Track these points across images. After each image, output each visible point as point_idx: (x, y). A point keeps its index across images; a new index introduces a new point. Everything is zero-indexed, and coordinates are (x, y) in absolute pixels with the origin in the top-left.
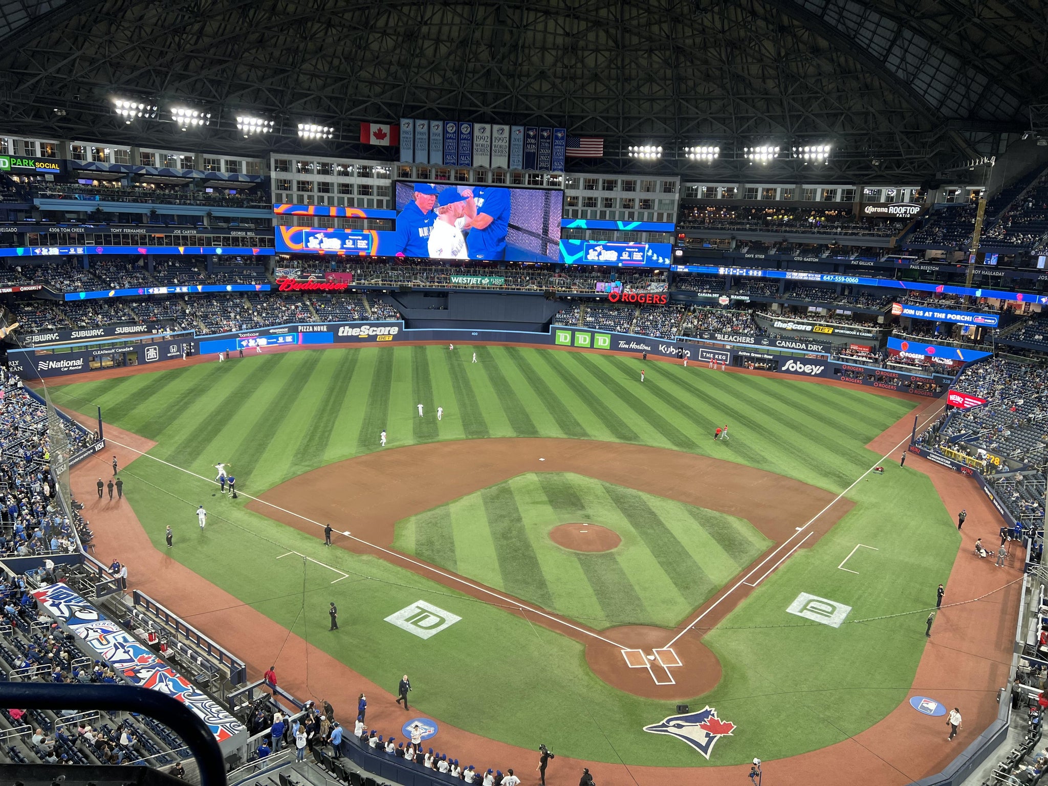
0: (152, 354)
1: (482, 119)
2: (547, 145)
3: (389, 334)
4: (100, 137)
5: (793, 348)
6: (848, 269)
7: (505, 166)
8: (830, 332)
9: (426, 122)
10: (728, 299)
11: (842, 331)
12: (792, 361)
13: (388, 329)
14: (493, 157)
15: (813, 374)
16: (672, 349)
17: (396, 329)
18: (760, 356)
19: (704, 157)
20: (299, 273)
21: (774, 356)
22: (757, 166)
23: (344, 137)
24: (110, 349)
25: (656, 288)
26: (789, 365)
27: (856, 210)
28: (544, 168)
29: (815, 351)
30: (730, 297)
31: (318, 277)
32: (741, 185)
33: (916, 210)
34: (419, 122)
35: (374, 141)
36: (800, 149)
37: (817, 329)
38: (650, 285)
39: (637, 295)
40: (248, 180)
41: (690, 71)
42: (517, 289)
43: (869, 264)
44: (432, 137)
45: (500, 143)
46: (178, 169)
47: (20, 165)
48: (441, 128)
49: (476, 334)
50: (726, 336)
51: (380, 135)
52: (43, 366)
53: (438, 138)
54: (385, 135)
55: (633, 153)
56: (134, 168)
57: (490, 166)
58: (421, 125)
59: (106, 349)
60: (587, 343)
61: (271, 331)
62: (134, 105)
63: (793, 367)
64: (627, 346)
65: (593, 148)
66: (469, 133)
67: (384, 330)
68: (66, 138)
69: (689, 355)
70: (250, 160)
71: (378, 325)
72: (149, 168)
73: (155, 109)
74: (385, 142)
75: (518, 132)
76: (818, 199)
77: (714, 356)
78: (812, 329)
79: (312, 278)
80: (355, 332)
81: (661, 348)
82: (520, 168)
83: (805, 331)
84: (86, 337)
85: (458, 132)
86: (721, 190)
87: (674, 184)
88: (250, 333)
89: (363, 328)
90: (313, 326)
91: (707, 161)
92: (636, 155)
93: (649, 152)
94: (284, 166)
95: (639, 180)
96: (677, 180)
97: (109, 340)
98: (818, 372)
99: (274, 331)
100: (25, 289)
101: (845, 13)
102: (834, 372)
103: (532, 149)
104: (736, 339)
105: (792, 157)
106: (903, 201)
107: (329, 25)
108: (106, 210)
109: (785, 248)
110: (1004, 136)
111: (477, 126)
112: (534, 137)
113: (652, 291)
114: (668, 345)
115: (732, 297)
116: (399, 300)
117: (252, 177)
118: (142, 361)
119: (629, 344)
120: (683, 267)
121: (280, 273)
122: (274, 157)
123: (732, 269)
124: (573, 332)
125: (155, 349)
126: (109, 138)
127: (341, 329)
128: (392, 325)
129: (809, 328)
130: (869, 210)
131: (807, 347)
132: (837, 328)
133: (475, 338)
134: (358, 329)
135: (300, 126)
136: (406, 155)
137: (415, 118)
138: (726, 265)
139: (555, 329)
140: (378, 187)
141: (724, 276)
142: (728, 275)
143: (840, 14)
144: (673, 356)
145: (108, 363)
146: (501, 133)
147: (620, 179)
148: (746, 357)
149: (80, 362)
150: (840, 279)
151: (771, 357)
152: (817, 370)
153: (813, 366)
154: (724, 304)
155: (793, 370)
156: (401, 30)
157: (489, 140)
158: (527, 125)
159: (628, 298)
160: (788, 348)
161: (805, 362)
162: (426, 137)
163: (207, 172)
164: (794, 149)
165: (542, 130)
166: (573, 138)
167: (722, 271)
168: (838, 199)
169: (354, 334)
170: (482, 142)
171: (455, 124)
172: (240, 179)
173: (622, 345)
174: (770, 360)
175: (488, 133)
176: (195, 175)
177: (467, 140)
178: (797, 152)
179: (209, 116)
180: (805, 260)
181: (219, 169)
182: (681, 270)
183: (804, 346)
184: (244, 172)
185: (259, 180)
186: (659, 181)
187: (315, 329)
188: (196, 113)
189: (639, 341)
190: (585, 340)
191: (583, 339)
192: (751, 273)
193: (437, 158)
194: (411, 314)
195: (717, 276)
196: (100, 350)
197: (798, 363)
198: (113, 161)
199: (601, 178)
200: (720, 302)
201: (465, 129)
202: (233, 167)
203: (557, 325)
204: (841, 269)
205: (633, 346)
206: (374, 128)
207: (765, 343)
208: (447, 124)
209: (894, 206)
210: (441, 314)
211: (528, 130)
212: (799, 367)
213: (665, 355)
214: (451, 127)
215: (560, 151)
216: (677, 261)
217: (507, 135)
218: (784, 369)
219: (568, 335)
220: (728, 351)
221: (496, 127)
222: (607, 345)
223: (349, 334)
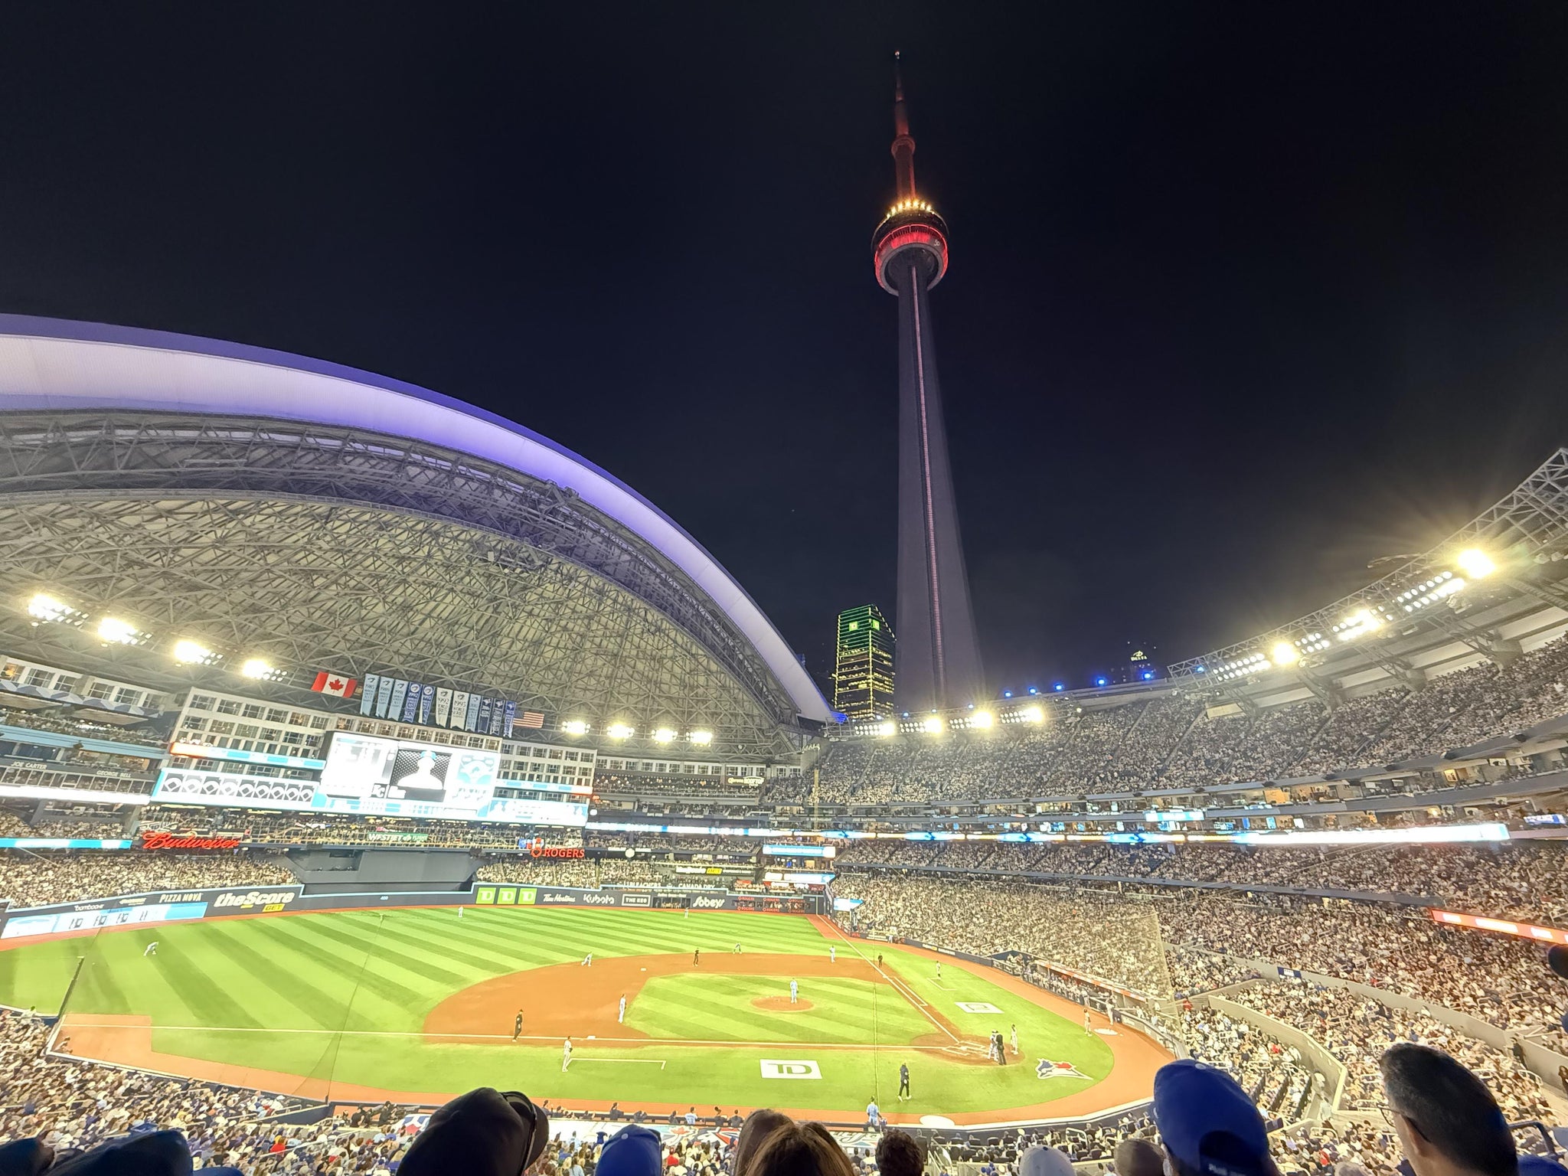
1: (446, 686)
2: (499, 713)
3: (281, 903)
6: (723, 823)
8: (720, 872)
9: (391, 680)
10: (634, 852)
11: (728, 871)
12: (701, 898)
13: (281, 895)
14: (451, 717)
15: (717, 907)
16: (596, 897)
17: (292, 895)
18: (675, 896)
20: (174, 828)
21: (688, 894)
23: (293, 683)
25: (572, 844)
26: (699, 901)
27: (722, 781)
30: (635, 850)
31: (198, 833)
32: (642, 760)
33: (761, 781)
34: (384, 679)
35: (327, 690)
36: (691, 734)
37: (709, 871)
38: (567, 841)
39: (556, 850)
40: (142, 713)
43: (738, 818)
44: (394, 694)
45: (459, 706)
46: (49, 690)
48: (405, 687)
49: (386, 898)
51: (336, 686)
53: (400, 695)
54: (342, 686)
57: (447, 725)
58: (386, 683)
60: (511, 899)
61: (122, 902)
62: (64, 607)
63: (701, 903)
64: (551, 900)
65: (534, 720)
66: (432, 695)
67: (276, 898)
69: (612, 902)
70: (154, 692)
71: (269, 892)
73: (84, 616)
74: (340, 693)
75: (476, 700)
76: (695, 772)
77: (636, 900)
78: (706, 872)
79: (193, 833)
80: (239, 901)
81: (586, 898)
83: (700, 874)
85: (421, 691)
86: (624, 763)
87: (593, 755)
88: (92, 904)
89: (250, 895)
91: (620, 739)
94: (201, 703)
95: (565, 750)
96: (595, 752)
98: (720, 905)
99: (127, 901)
102: (733, 904)
103: (487, 715)
105: (685, 740)
106: (752, 775)
109: (676, 808)
110: (805, 736)
111: (440, 690)
112: (489, 705)
114: (593, 894)
115: (637, 850)
117: (150, 711)
119: (553, 896)
120: (597, 825)
121: (145, 826)
122: (194, 691)
123: (635, 826)
124: (498, 889)
127: (222, 897)
128: (287, 890)
129: (702, 871)
130: (731, 781)
131: (703, 886)
133: (384, 903)
134: (244, 897)
137: (380, 675)
138: (631, 823)
139: (477, 887)
140: (309, 736)
141: (633, 832)
142: (635, 832)
144: (598, 905)
146: (462, 699)
147: (549, 748)
148: (662, 898)
150: (718, 831)
151: (684, 896)
152: (720, 903)
153: (717, 901)
154: (630, 856)
155: (701, 906)
156: (400, 600)
157: (450, 702)
158: (485, 696)
159: (550, 853)
161: (710, 897)
162: (389, 694)
163: (90, 698)
164: (687, 734)
166: (519, 714)
167: (628, 828)
168: (710, 773)
169: (236, 904)
170: (443, 703)
171: (419, 686)
172: (130, 712)
173: (547, 898)
175: (449, 697)
176: (68, 699)
177: (430, 700)
178: (689, 737)
179: (148, 636)
180: (692, 817)
181: (107, 697)
182: (595, 828)
183: (700, 886)
184: (141, 704)
185: (155, 716)
186: (580, 751)
187: (185, 898)
188: (134, 631)
189: (564, 893)
190: (509, 897)
191: (507, 896)
192: (651, 829)
194: (311, 877)
195: (627, 832)
197: (705, 898)
199: (533, 746)
200: (627, 855)
201: (428, 691)
202: (126, 697)
203: (479, 883)
204: (717, 823)
205: (558, 898)
206: (332, 678)
208: (412, 684)
209: (748, 778)
210: (350, 876)
211: (485, 699)
212: (706, 902)
213: (590, 905)
214: (415, 688)
216: (591, 819)
217: (466, 702)
218: (695, 905)
219: (492, 892)
220: (647, 893)
221: (457, 693)
222: (532, 900)
223: (230, 904)
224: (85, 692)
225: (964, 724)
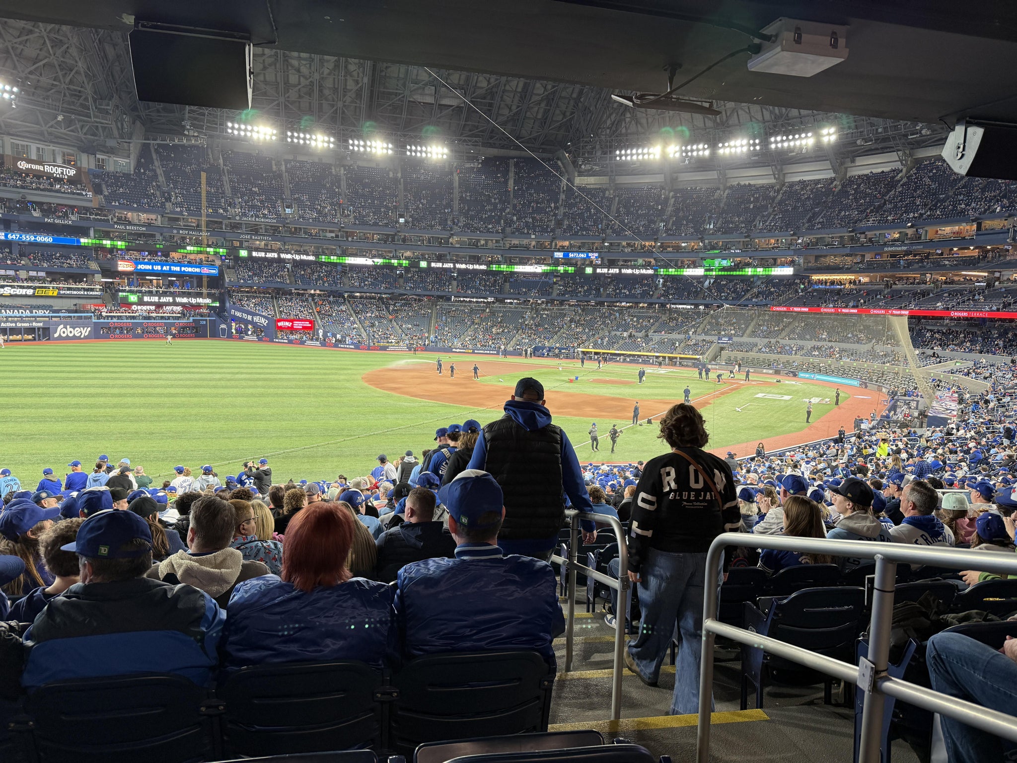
8: (55, 294)
11: (68, 292)
12: (62, 326)
15: (82, 336)
18: (28, 324)
21: (45, 323)
26: (61, 331)
27: (8, 164)
33: (72, 172)
37: (39, 292)
43: (66, 222)
78: (34, 294)
83: (26, 296)
98: (86, 334)
106: (54, 162)
129: (30, 292)
130: (23, 165)
131: (32, 312)
132: (63, 289)
148: (10, 328)
150: (29, 238)
151: (41, 325)
152: (86, 332)
153: (81, 328)
155: (64, 335)
161: (74, 325)
174: (39, 328)
183: (28, 312)
197: (68, 327)
209: (50, 165)
218: (56, 335)
225: (365, 146)
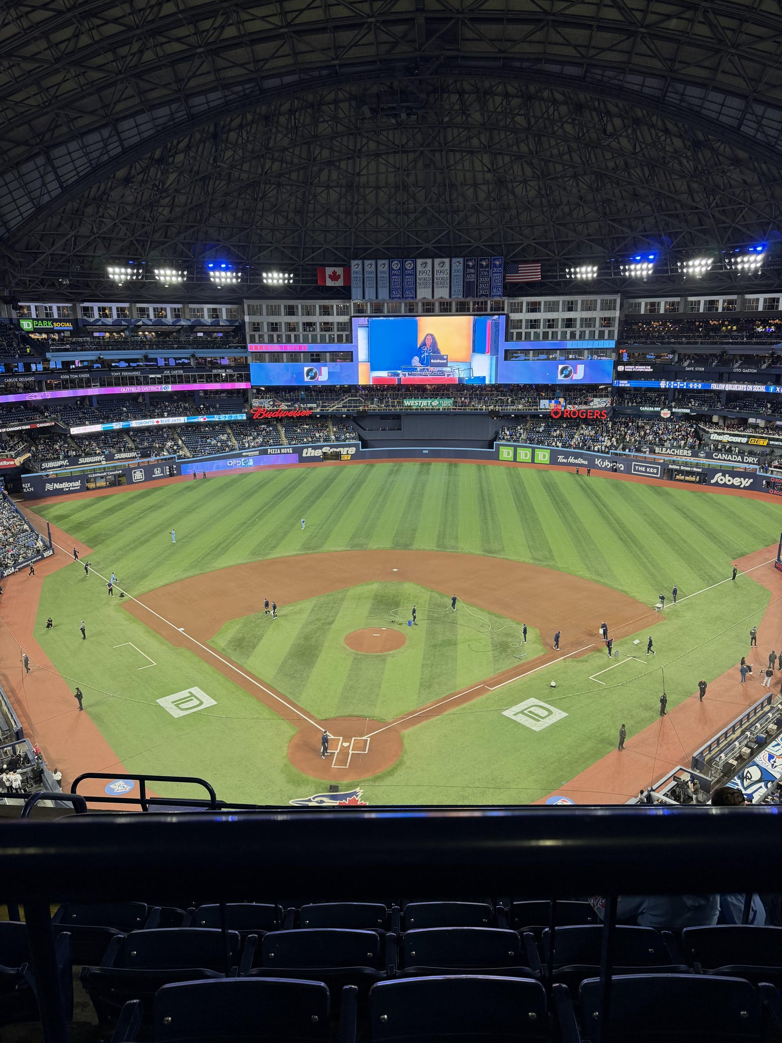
0: (138, 475)
1: (423, 256)
2: (486, 273)
3: (348, 454)
4: (104, 298)
5: (729, 460)
7: (447, 297)
8: (765, 444)
9: (373, 262)
10: (669, 412)
11: (777, 443)
12: (721, 474)
13: (346, 449)
14: (435, 289)
15: (742, 486)
16: (607, 463)
17: (354, 449)
18: (689, 469)
19: (639, 273)
20: (272, 403)
21: (703, 469)
22: (691, 279)
23: (303, 281)
24: (103, 472)
25: (598, 403)
28: (483, 295)
29: (751, 463)
30: (671, 410)
31: (287, 406)
32: (683, 298)
34: (367, 262)
35: (329, 283)
36: (733, 260)
37: (752, 441)
38: (592, 401)
39: (579, 411)
40: (228, 324)
41: (617, 192)
42: (464, 409)
44: (379, 275)
45: (441, 275)
46: (169, 319)
47: (41, 325)
48: (387, 266)
49: (427, 452)
50: (664, 449)
51: (334, 277)
52: (49, 487)
53: (385, 275)
54: (339, 277)
55: (570, 273)
56: (133, 321)
57: (433, 297)
58: (370, 265)
59: (100, 473)
60: (528, 459)
61: (244, 454)
62: (123, 270)
63: (722, 480)
64: (565, 461)
65: (531, 273)
66: (413, 269)
67: (342, 450)
68: (78, 301)
69: (622, 469)
70: (229, 306)
71: (337, 447)
72: (145, 320)
73: (141, 271)
74: (340, 283)
75: (458, 263)
76: (760, 308)
77: (646, 469)
78: (747, 442)
79: (284, 406)
80: (317, 453)
81: (597, 462)
82: (461, 297)
83: (741, 443)
84: (91, 463)
85: (403, 268)
86: (663, 305)
87: (615, 300)
89: (325, 449)
90: (280, 449)
91: (642, 278)
92: (579, 276)
93: (587, 272)
94: (253, 312)
95: (579, 299)
96: (617, 298)
97: (111, 464)
98: (747, 485)
99: (247, 454)
100: (42, 425)
101: (764, 122)
102: (763, 486)
103: (472, 278)
104: (673, 452)
105: (726, 268)
107: (279, 185)
108: (106, 357)
109: (725, 360)
111: (419, 262)
112: (473, 267)
113: (594, 407)
114: (604, 459)
115: (674, 410)
116: (360, 423)
117: (231, 321)
118: (130, 482)
119: (568, 459)
120: (626, 382)
121: (256, 403)
122: (246, 303)
123: (672, 383)
124: (515, 448)
125: (141, 471)
126: (111, 298)
127: (305, 451)
128: (350, 446)
129: (744, 440)
131: (743, 459)
133: (426, 456)
134: (320, 451)
135: (264, 275)
136: (356, 292)
137: (363, 259)
138: (667, 379)
139: (499, 446)
140: (338, 323)
141: (666, 390)
142: (669, 389)
143: (759, 123)
144: (608, 470)
145: (102, 483)
146: (442, 266)
147: (561, 299)
148: (676, 470)
149: (78, 483)
151: (700, 470)
152: (747, 482)
153: (742, 479)
154: (665, 417)
155: (722, 482)
157: (431, 273)
158: (467, 257)
159: (570, 414)
160: (724, 460)
161: (734, 474)
162: (374, 275)
163: (193, 320)
164: (727, 261)
165: (482, 260)
166: (510, 266)
167: (663, 384)
168: (781, 307)
169: (316, 455)
170: (424, 276)
171: (399, 261)
172: (221, 324)
173: (561, 459)
174: (698, 474)
175: (429, 267)
176: (183, 323)
177: (411, 275)
178: (730, 263)
179: (185, 273)
180: (744, 371)
181: (203, 316)
182: (623, 385)
183: (740, 458)
184: (224, 317)
185: (237, 324)
186: (599, 299)
187: (283, 451)
188: (174, 272)
189: (577, 456)
190: (526, 456)
191: (524, 454)
192: (691, 386)
193: (384, 293)
194: (367, 436)
195: (659, 390)
196: (95, 473)
197: (727, 475)
198: (115, 317)
199: (543, 300)
200: (662, 415)
201: (409, 265)
202: (215, 313)
203: (500, 442)
205: (571, 460)
206: (329, 271)
207: (702, 455)
208: (392, 262)
210: (395, 434)
211: (468, 260)
212: (727, 480)
213: (601, 468)
214: (396, 265)
215: (497, 278)
216: (619, 376)
217: (448, 269)
218: (713, 481)
219: (511, 450)
220: (659, 464)
221: (437, 261)
222: (547, 460)
223: (312, 455)
224: (188, 317)
